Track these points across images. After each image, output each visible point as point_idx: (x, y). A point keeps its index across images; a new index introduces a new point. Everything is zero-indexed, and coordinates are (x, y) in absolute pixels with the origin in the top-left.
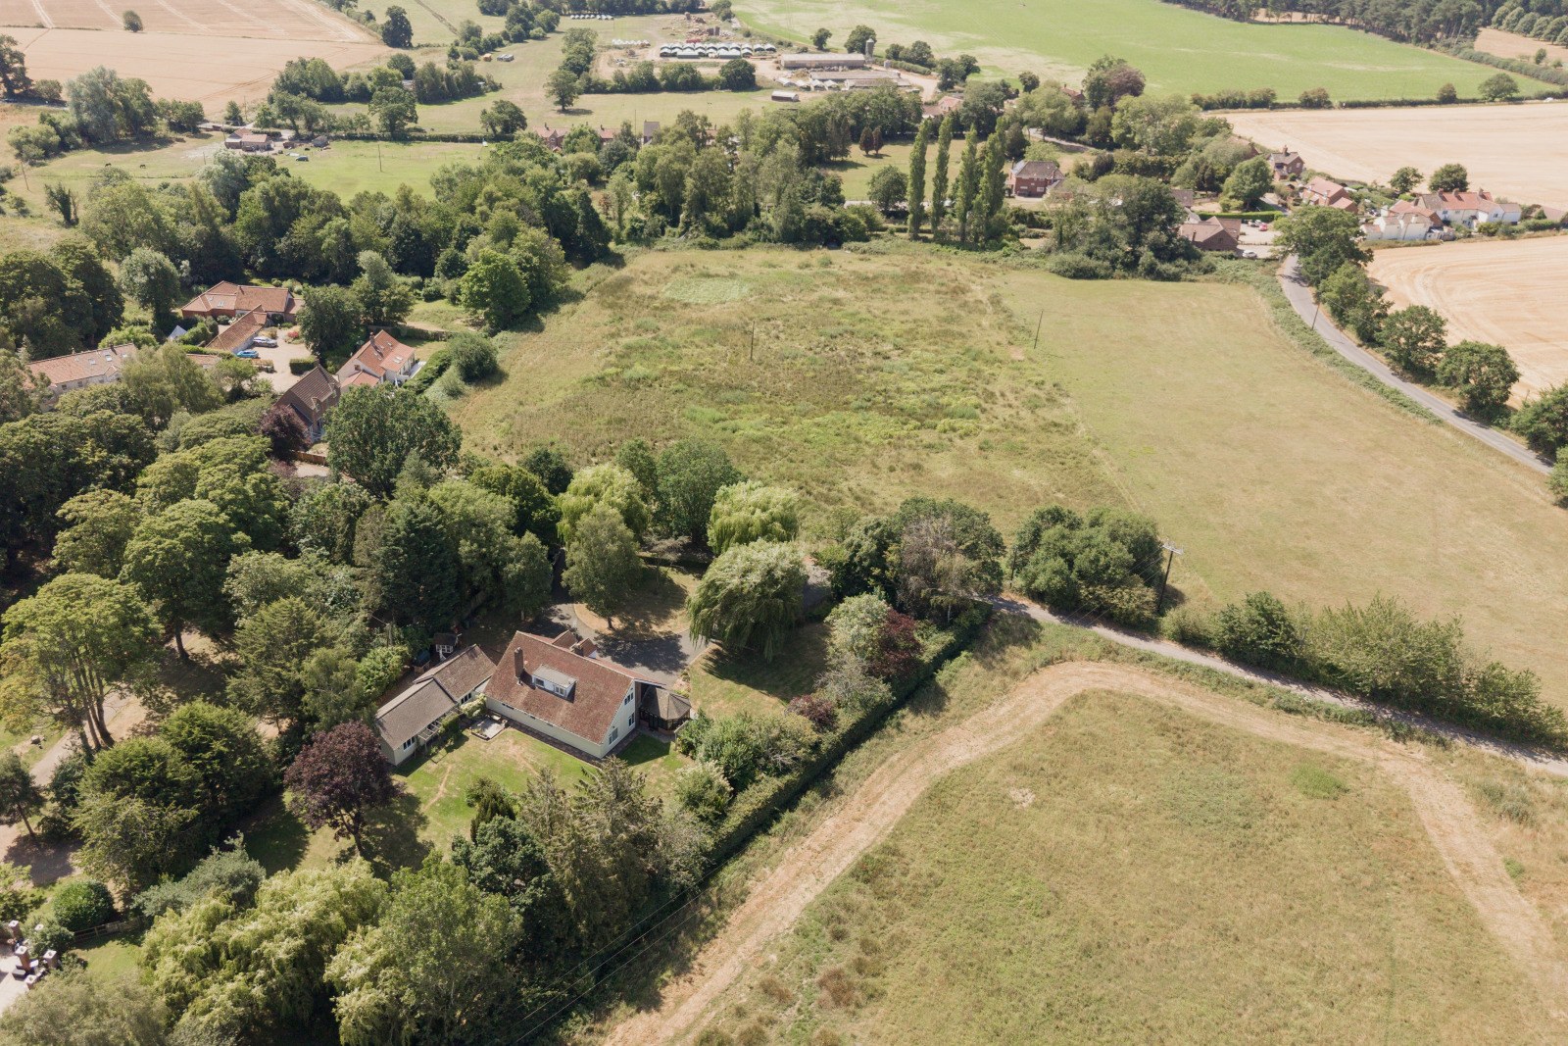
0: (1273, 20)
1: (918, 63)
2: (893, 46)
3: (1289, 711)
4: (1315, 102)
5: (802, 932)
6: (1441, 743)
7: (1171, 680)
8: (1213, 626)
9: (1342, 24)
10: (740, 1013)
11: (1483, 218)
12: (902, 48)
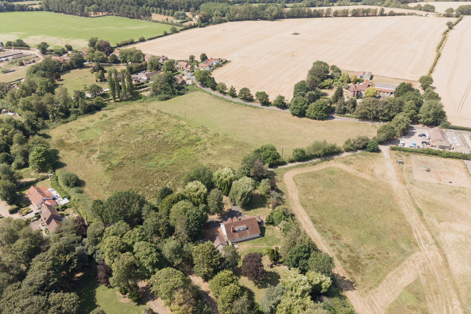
0: (96, 16)
1: (21, 46)
2: (8, 42)
3: (315, 165)
4: (142, 40)
5: (322, 236)
6: (333, 159)
7: (297, 169)
8: (292, 157)
9: (113, 15)
10: (334, 250)
11: (214, 64)
12: (11, 42)
